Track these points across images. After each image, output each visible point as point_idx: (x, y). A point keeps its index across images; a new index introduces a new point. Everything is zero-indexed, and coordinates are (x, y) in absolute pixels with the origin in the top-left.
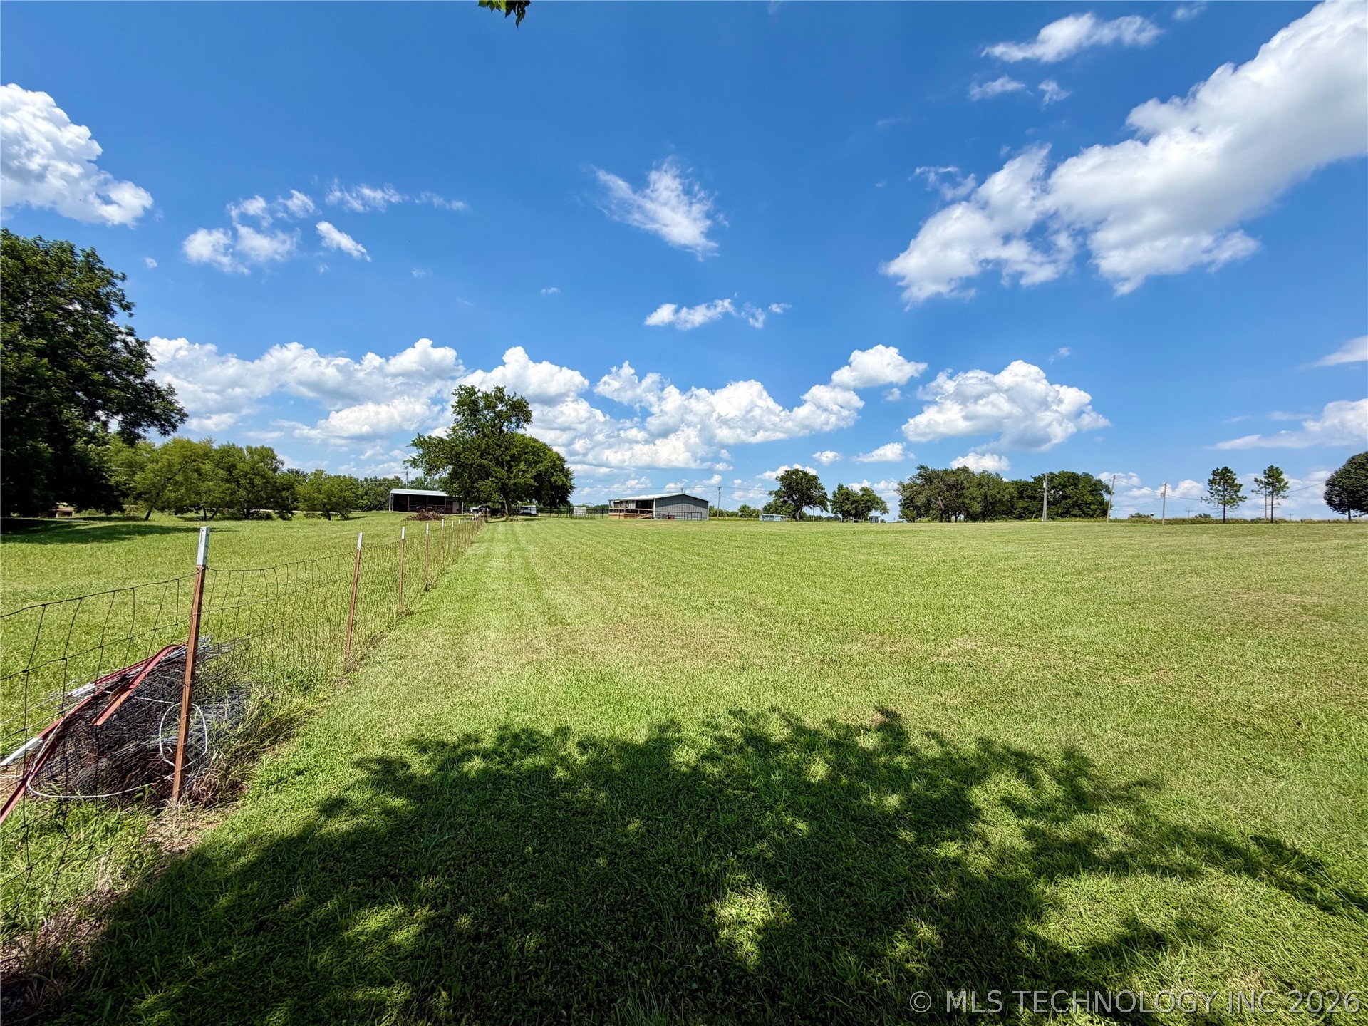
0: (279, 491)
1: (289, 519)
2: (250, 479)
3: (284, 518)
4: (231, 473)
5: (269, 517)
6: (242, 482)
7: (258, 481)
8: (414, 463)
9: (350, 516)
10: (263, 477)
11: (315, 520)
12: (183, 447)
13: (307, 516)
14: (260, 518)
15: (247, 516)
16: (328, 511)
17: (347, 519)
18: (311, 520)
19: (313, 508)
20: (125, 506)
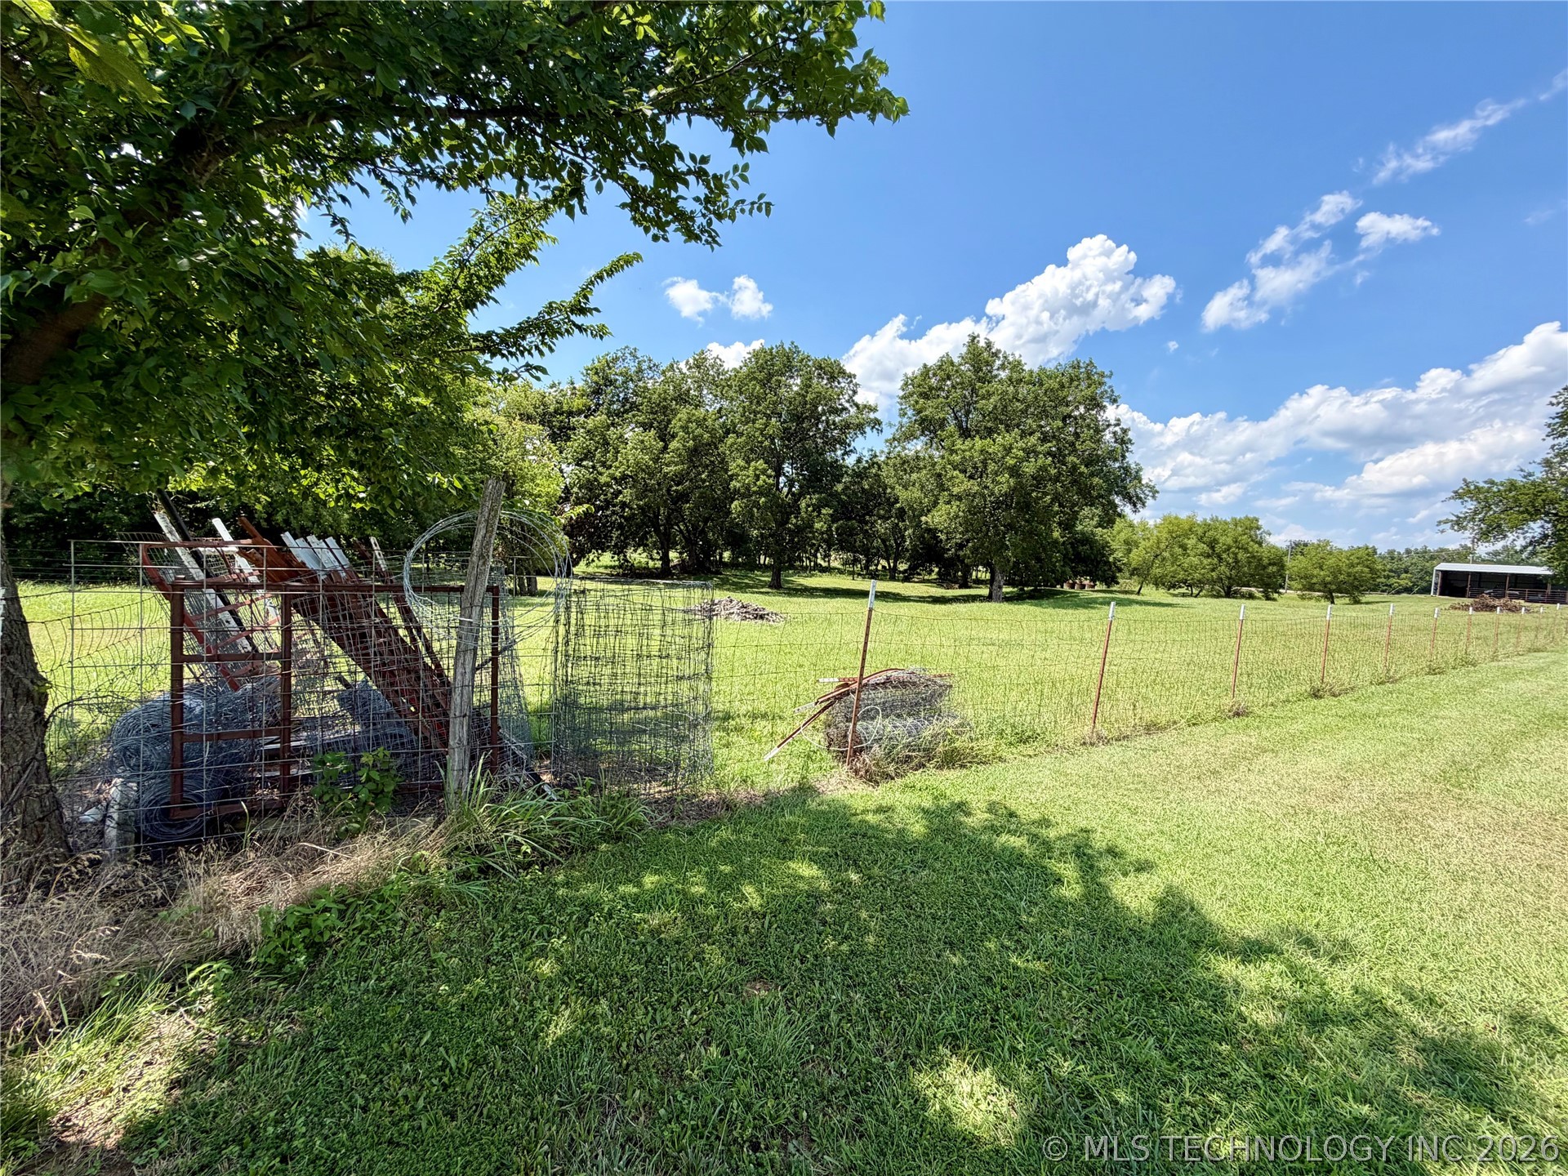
0: (1265, 568)
1: (1274, 600)
2: (1233, 553)
3: (1268, 598)
4: (1213, 548)
5: (1251, 596)
6: (1224, 556)
7: (1241, 556)
8: (1459, 523)
9: (1363, 599)
10: (1246, 550)
11: (1313, 602)
12: (1170, 522)
13: (1302, 598)
14: (1243, 596)
15: (1228, 595)
16: (1331, 592)
17: (1357, 602)
18: (1306, 602)
19: (1311, 588)
20: (1120, 581)
